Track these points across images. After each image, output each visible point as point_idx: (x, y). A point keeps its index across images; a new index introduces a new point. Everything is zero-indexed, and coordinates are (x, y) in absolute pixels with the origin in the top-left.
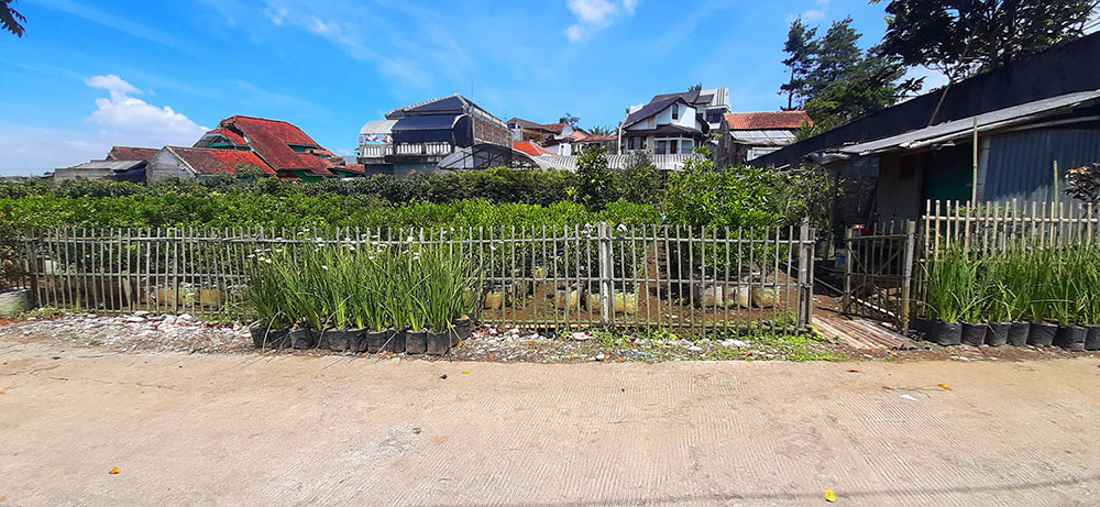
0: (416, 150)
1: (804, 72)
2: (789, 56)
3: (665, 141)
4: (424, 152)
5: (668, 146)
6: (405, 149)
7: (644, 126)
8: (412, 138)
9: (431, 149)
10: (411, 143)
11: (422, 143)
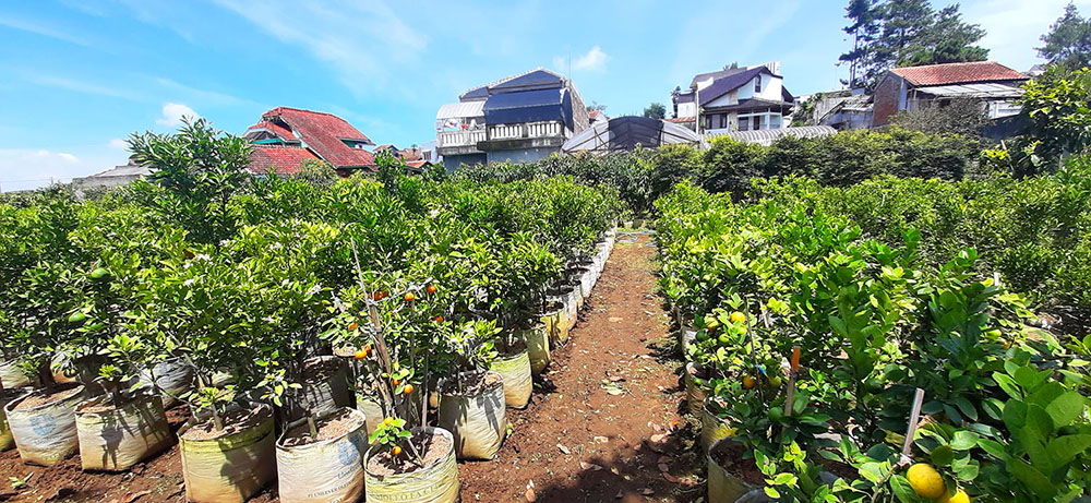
0: (515, 133)
1: (868, 39)
2: (852, 22)
3: (747, 118)
4: (525, 135)
5: (751, 124)
6: (502, 133)
7: (724, 102)
8: (511, 119)
9: (535, 131)
10: (508, 124)
11: (523, 123)
